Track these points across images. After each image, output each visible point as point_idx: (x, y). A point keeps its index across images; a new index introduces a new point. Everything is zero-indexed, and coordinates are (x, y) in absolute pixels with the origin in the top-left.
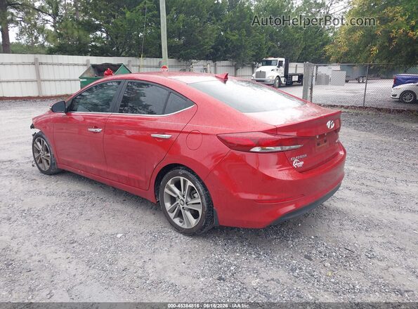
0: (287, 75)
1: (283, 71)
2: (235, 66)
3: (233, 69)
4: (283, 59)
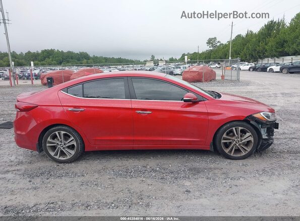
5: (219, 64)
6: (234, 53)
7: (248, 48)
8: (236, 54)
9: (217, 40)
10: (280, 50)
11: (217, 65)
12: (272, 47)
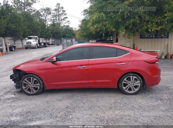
0: (39, 43)
1: (38, 41)
2: (14, 39)
3: (13, 41)
4: (37, 37)
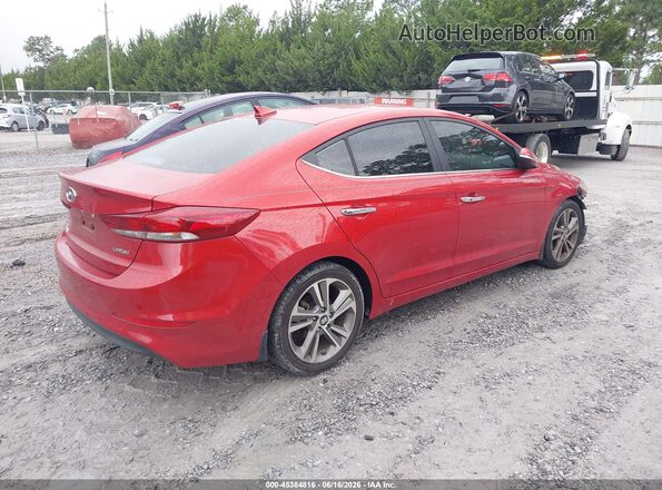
5: (74, 104)
6: (118, 79)
7: (154, 70)
8: (124, 80)
9: (54, 45)
10: (229, 79)
11: (69, 107)
12: (212, 72)
